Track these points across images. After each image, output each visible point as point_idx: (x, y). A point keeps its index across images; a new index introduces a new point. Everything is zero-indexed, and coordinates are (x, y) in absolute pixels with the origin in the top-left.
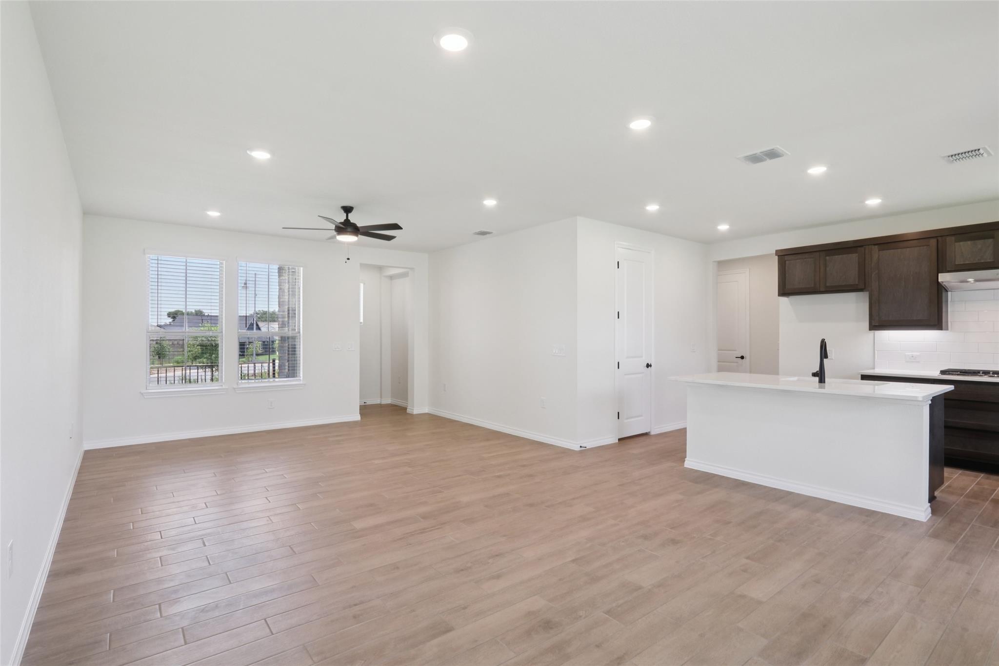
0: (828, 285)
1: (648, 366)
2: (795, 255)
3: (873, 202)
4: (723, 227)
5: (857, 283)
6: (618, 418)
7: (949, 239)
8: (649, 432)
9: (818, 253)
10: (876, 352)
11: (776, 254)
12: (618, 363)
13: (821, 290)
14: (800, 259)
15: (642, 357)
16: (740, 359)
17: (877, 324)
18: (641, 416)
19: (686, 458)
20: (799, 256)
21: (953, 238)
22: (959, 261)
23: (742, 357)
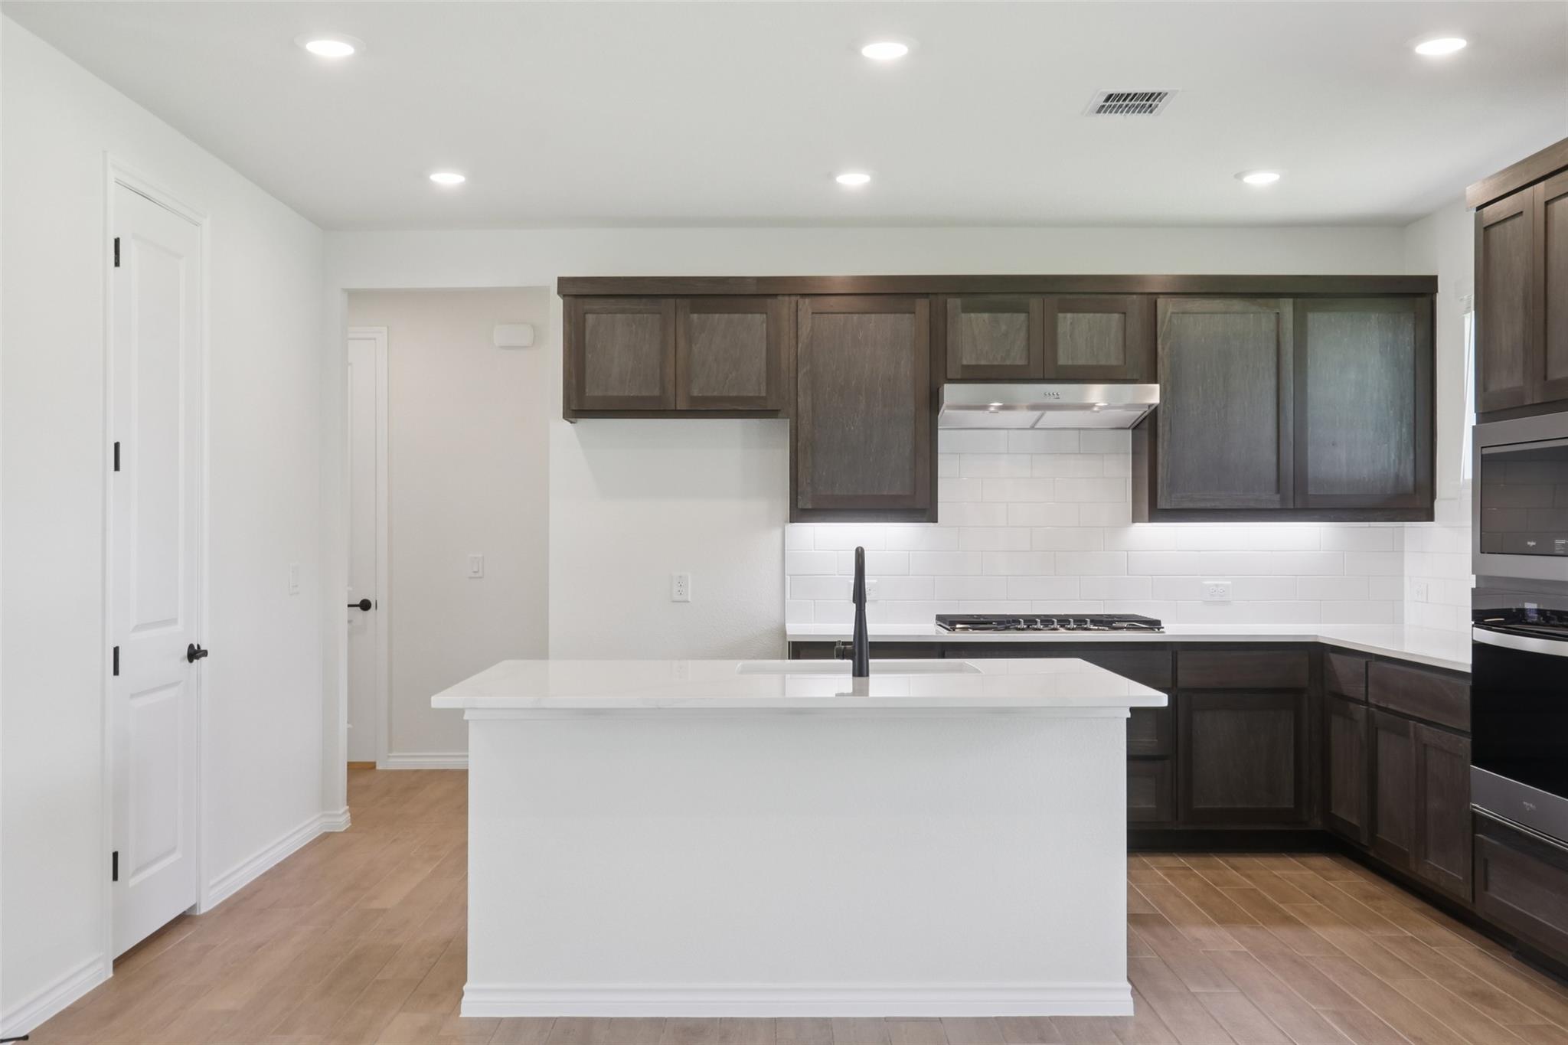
0: (695, 393)
1: (195, 654)
2: (612, 301)
3: (853, 180)
4: (448, 179)
5: (763, 394)
6: (115, 878)
7: (953, 303)
8: (193, 907)
9: (672, 301)
10: (788, 578)
11: (561, 292)
12: (116, 650)
13: (678, 408)
14: (623, 312)
15: (173, 621)
16: (359, 608)
17: (809, 506)
18: (170, 852)
19: (465, 980)
20: (626, 304)
21: (958, 301)
22: (968, 360)
23: (365, 605)
